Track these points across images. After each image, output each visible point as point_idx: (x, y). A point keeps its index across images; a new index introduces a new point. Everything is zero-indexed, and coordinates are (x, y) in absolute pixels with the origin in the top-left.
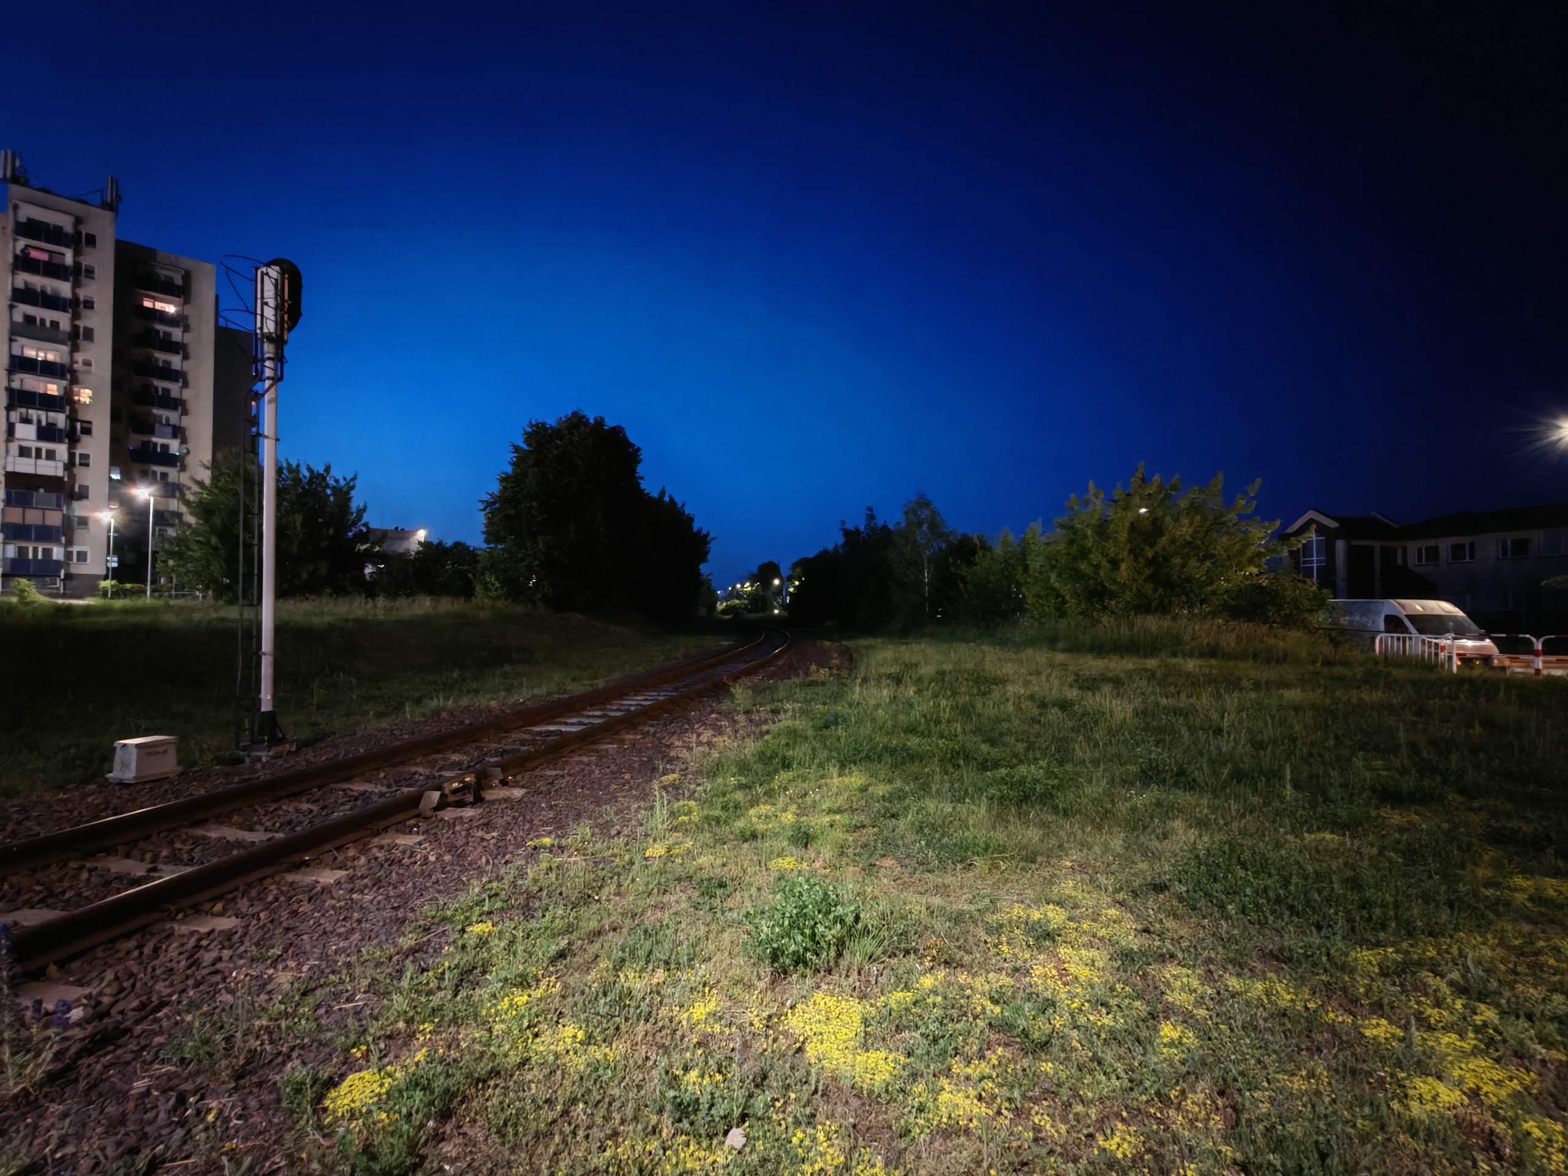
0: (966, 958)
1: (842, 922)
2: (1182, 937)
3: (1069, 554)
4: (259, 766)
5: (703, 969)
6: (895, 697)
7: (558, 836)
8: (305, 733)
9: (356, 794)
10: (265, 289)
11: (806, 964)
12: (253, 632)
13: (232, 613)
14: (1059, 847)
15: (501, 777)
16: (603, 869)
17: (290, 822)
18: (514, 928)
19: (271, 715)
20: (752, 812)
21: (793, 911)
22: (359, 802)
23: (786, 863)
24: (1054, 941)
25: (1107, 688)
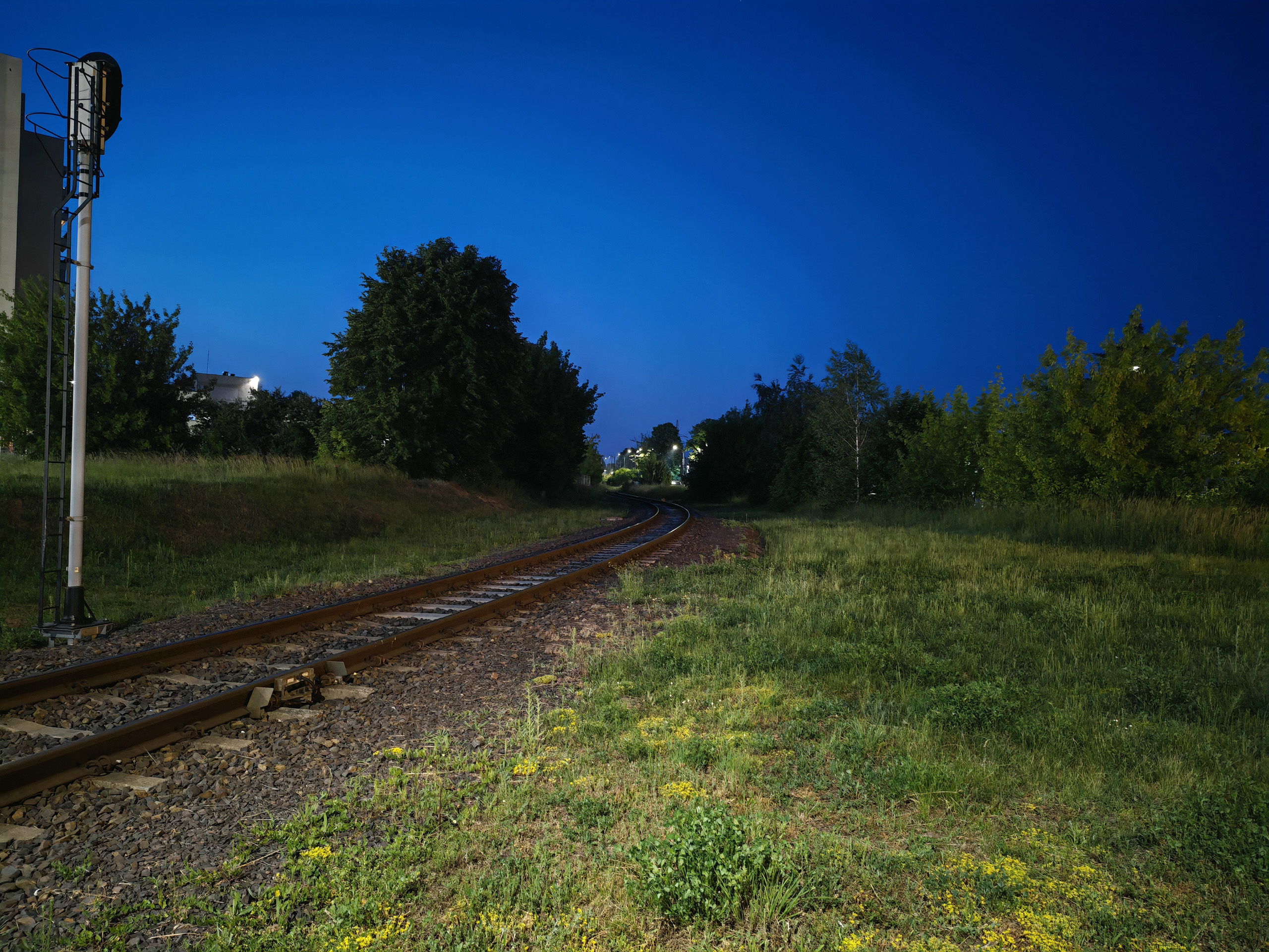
0: (901, 917)
1: (749, 864)
2: (1173, 904)
3: (1039, 420)
4: (64, 650)
5: (579, 914)
6: (816, 591)
7: (410, 745)
8: (118, 614)
9: (173, 688)
10: (80, 88)
11: (704, 914)
12: (60, 495)
13: (36, 469)
14: (1020, 785)
15: (346, 673)
16: (462, 787)
17: (99, 718)
18: (357, 855)
19: (79, 591)
20: (641, 724)
21: (687, 847)
22: (178, 698)
23: (681, 788)
24: (1012, 902)
25: (1085, 590)
